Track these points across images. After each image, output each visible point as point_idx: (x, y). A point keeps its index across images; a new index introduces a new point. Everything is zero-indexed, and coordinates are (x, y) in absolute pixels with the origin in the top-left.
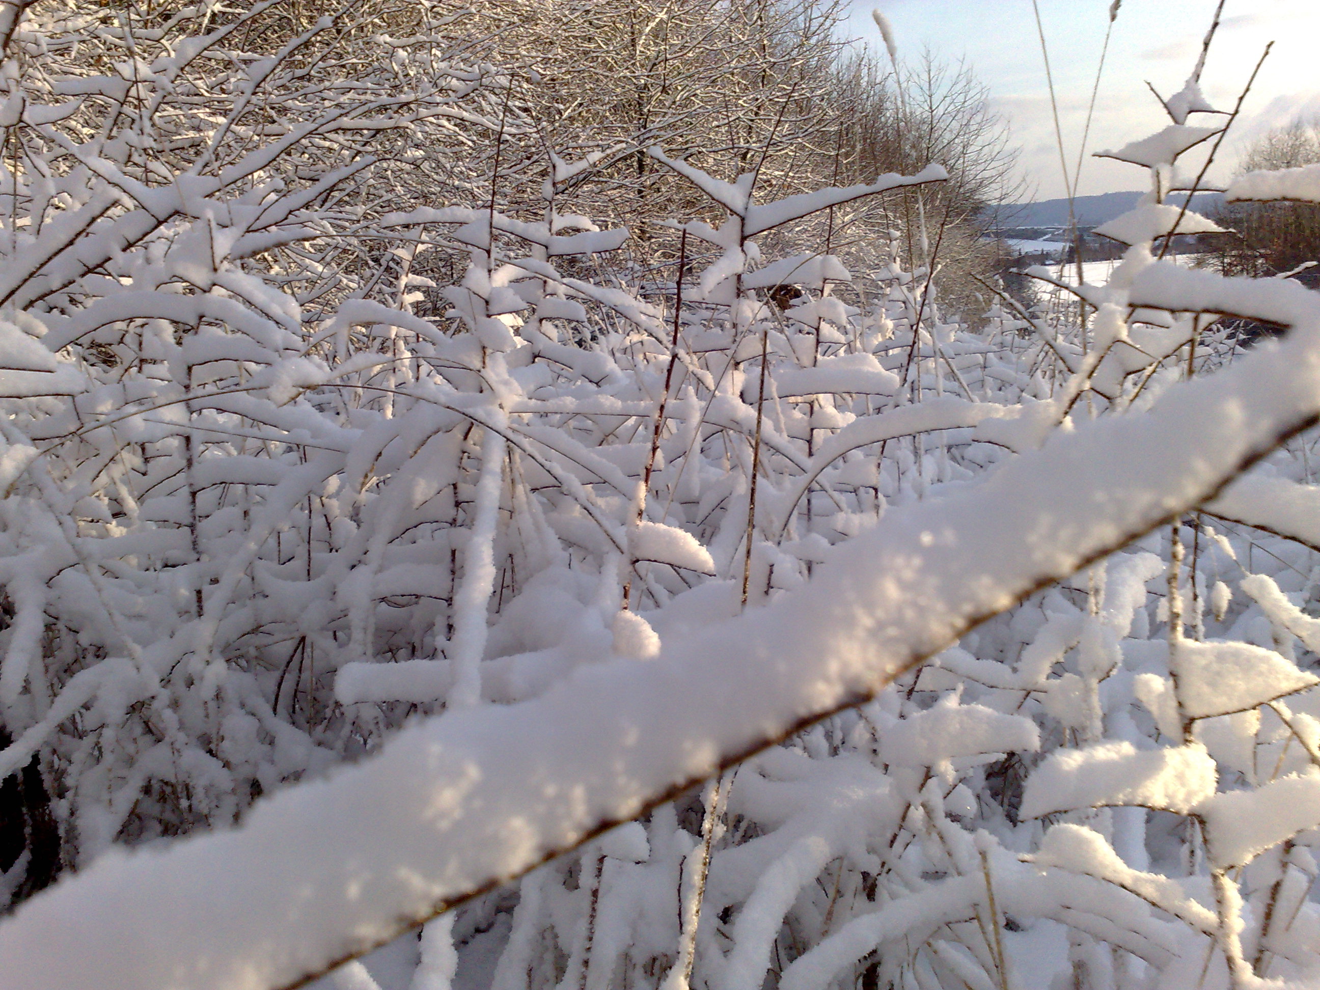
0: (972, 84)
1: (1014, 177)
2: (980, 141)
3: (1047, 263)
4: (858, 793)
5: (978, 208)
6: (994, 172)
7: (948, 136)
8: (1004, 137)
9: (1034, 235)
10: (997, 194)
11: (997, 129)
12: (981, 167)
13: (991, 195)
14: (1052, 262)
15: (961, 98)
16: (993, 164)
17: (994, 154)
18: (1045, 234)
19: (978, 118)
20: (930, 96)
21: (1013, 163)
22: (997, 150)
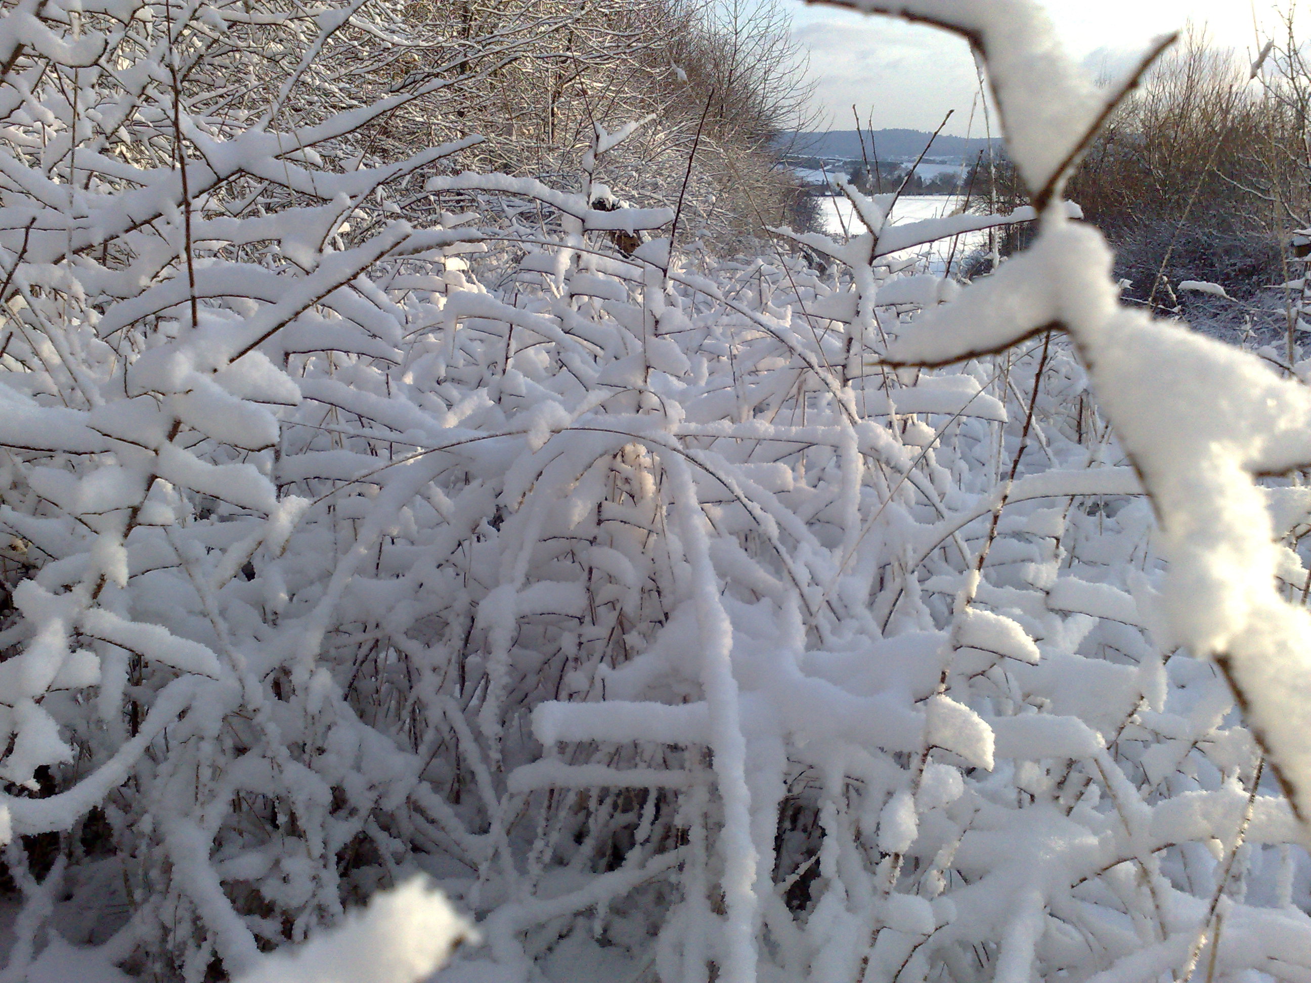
0: (777, 9)
1: (811, 107)
2: (780, 69)
3: (827, 194)
4: (1059, 844)
5: (772, 135)
6: (792, 102)
7: (751, 60)
8: (803, 68)
9: (813, 165)
10: (795, 124)
11: (797, 59)
12: (781, 95)
13: (787, 123)
14: (830, 193)
15: (765, 23)
16: (793, 93)
17: (793, 83)
18: (826, 164)
19: (779, 45)
20: (736, 18)
21: (810, 94)
22: (796, 78)
